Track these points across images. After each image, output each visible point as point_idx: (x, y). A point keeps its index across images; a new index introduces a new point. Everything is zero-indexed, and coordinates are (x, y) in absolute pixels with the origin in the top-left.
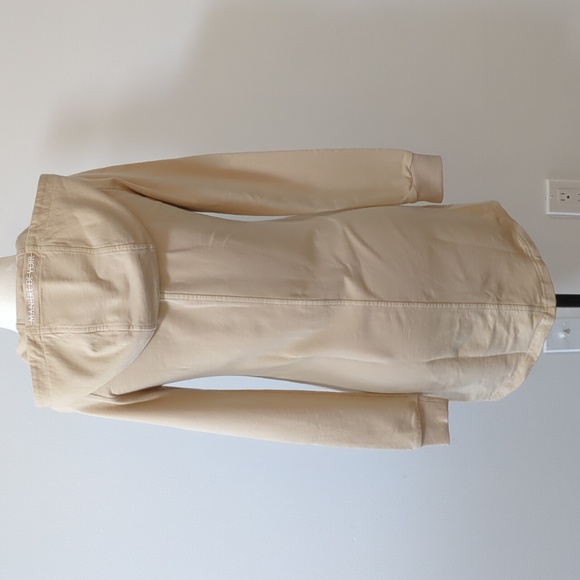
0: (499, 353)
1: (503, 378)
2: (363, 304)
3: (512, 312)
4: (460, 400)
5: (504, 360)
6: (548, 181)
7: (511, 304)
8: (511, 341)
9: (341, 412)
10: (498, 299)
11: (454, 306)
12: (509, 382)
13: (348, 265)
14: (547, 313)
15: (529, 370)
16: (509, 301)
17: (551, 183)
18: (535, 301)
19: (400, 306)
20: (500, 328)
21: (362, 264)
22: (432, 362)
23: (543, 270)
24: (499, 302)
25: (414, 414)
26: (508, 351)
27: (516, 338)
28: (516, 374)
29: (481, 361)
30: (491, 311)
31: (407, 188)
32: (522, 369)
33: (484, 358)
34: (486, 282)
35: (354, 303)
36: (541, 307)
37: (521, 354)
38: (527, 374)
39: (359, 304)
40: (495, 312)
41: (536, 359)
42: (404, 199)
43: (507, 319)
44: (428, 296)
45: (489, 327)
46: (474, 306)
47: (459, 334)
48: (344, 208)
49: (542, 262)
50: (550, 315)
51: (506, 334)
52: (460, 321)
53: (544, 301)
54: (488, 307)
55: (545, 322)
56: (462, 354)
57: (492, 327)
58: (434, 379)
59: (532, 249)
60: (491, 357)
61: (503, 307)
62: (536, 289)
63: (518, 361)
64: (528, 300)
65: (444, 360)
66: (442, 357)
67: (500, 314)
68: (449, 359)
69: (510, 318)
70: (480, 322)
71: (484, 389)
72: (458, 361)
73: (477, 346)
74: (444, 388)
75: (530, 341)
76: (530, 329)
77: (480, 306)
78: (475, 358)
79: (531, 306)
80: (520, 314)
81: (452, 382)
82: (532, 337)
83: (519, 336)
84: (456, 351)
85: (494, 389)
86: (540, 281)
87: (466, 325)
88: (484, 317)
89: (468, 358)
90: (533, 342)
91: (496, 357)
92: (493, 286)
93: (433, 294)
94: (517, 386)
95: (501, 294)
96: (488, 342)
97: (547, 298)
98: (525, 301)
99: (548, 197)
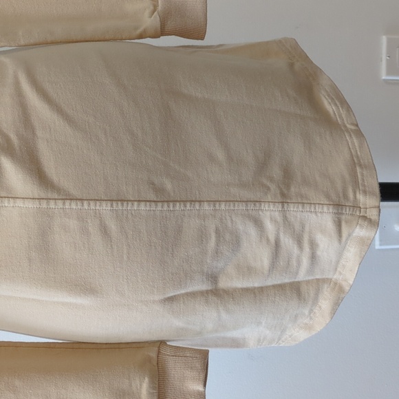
0: (287, 281)
1: (296, 316)
2: (36, 204)
3: (305, 214)
4: (232, 346)
5: (295, 290)
6: (384, 39)
7: (304, 201)
8: (305, 261)
9: (17, 383)
10: (283, 195)
11: (206, 206)
12: (307, 321)
13: (13, 137)
14: (365, 218)
15: (337, 304)
16: (302, 196)
17: (389, 41)
18: (346, 196)
19: (105, 208)
20: (287, 242)
21: (39, 133)
22: (171, 299)
23: (361, 146)
24: (284, 199)
25: (147, 380)
26: (302, 276)
27: (313, 257)
28: (316, 310)
29: (256, 294)
30: (270, 214)
31: (147, 13)
32: (325, 304)
33: (262, 290)
34: (263, 166)
35: (19, 203)
36: (356, 206)
37: (324, 281)
38: (334, 312)
39: (30, 205)
40: (277, 215)
41: (347, 288)
42: (139, 31)
43: (297, 227)
44: (159, 190)
45: (268, 240)
46: (242, 207)
47: (217, 252)
48: (32, 41)
49: (359, 133)
50: (370, 221)
51: (296, 250)
52: (217, 231)
53: (361, 197)
54: (265, 207)
55: (360, 232)
56: (224, 283)
57: (272, 238)
58: (178, 323)
59: (343, 112)
60: (274, 286)
61: (291, 207)
62: (347, 177)
63: (318, 292)
64: (334, 197)
65: (193, 295)
66: (190, 289)
67: (285, 218)
68: (202, 293)
69: (303, 227)
70: (252, 231)
71: (268, 332)
72: (217, 294)
73: (248, 270)
74: (200, 333)
75: (338, 262)
76: (336, 243)
77: (251, 206)
78: (246, 290)
79: (338, 206)
80: (320, 220)
81: (210, 326)
82: (340, 255)
83: (319, 253)
84: (214, 278)
85: (283, 331)
86: (355, 163)
87: (228, 237)
88: (258, 223)
89: (235, 290)
90: (343, 262)
91: (281, 287)
92: (276, 172)
93: (169, 186)
94: (318, 328)
95: (288, 186)
96: (266, 262)
97: (365, 192)
98: (328, 197)
99: (384, 57)
